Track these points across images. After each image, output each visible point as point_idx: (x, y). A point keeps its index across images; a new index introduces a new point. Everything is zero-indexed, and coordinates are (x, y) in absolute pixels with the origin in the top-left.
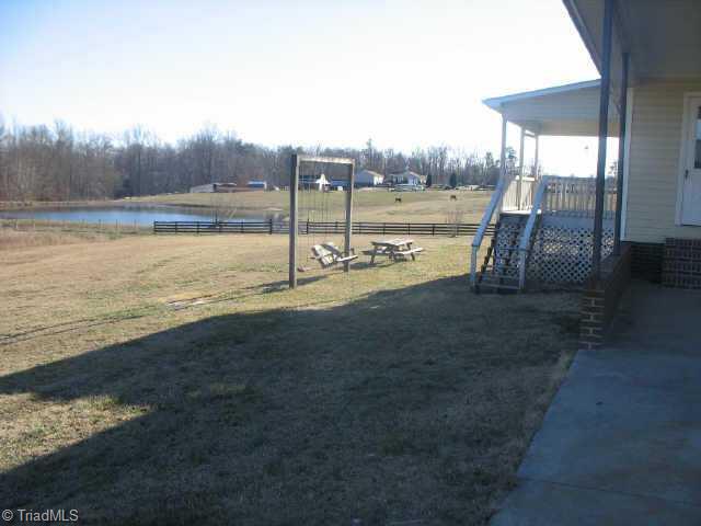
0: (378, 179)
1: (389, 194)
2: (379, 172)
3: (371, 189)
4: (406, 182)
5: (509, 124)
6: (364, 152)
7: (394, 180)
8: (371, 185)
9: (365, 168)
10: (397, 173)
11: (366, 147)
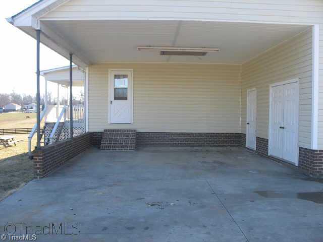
0: (18, 107)
1: (24, 114)
2: (19, 104)
3: (15, 112)
4: (32, 108)
5: (48, 81)
6: (11, 95)
7: (26, 107)
8: (14, 110)
9: (11, 102)
10: (28, 104)
11: (12, 92)
